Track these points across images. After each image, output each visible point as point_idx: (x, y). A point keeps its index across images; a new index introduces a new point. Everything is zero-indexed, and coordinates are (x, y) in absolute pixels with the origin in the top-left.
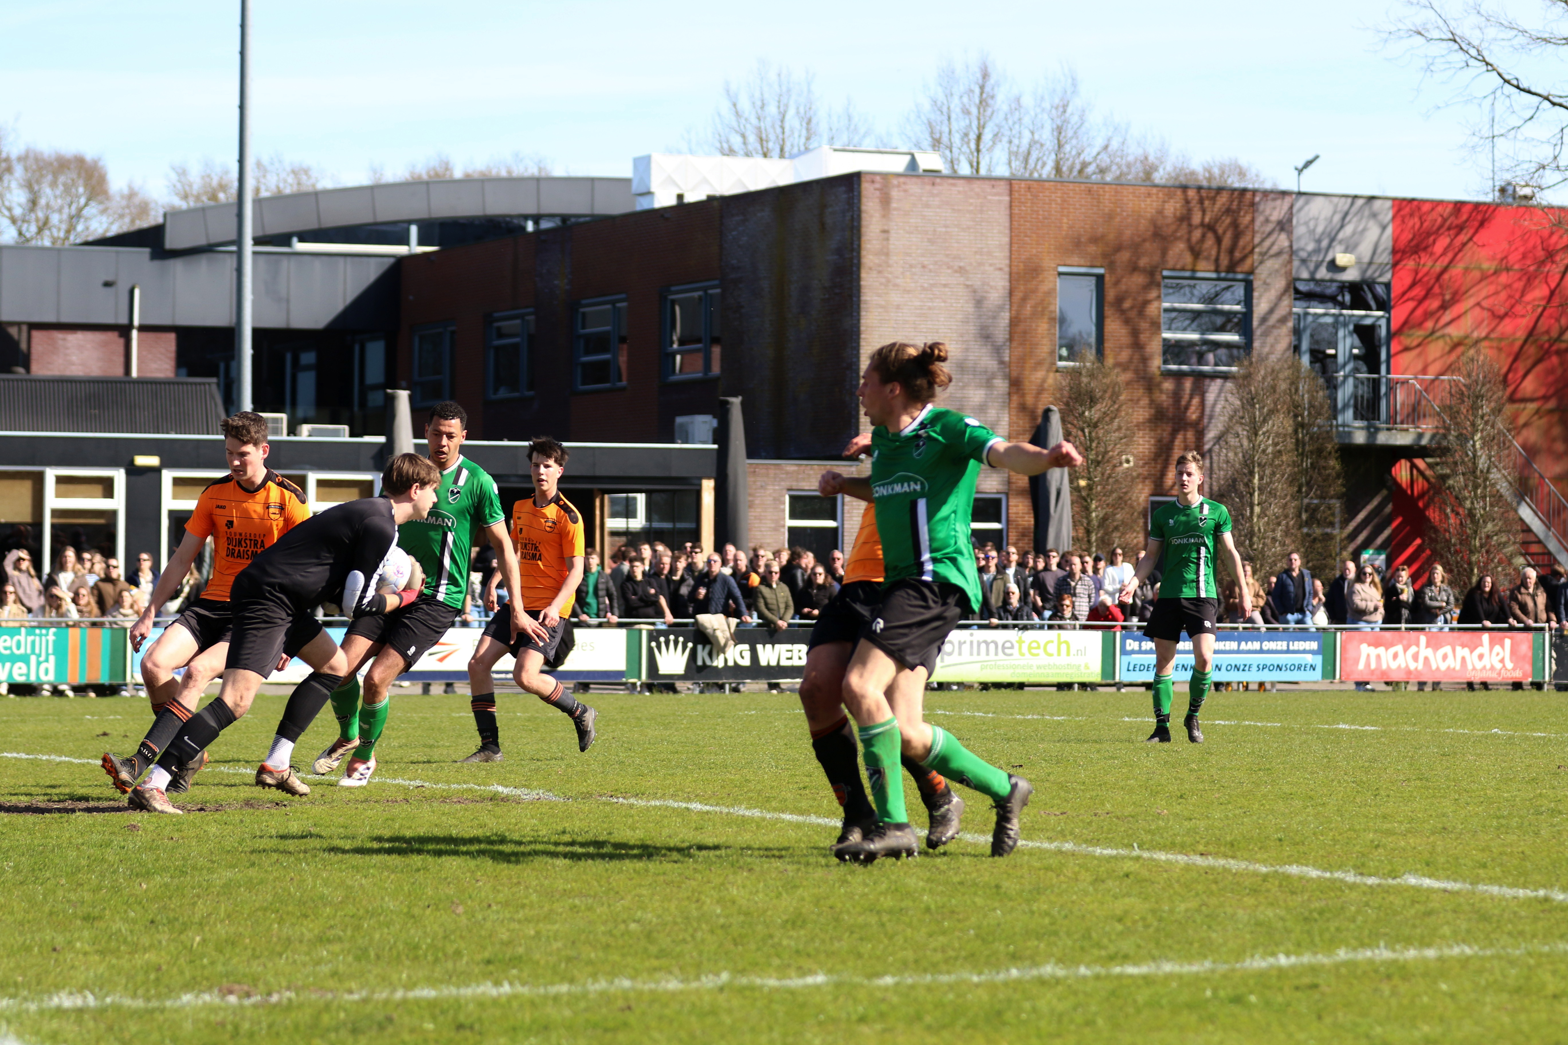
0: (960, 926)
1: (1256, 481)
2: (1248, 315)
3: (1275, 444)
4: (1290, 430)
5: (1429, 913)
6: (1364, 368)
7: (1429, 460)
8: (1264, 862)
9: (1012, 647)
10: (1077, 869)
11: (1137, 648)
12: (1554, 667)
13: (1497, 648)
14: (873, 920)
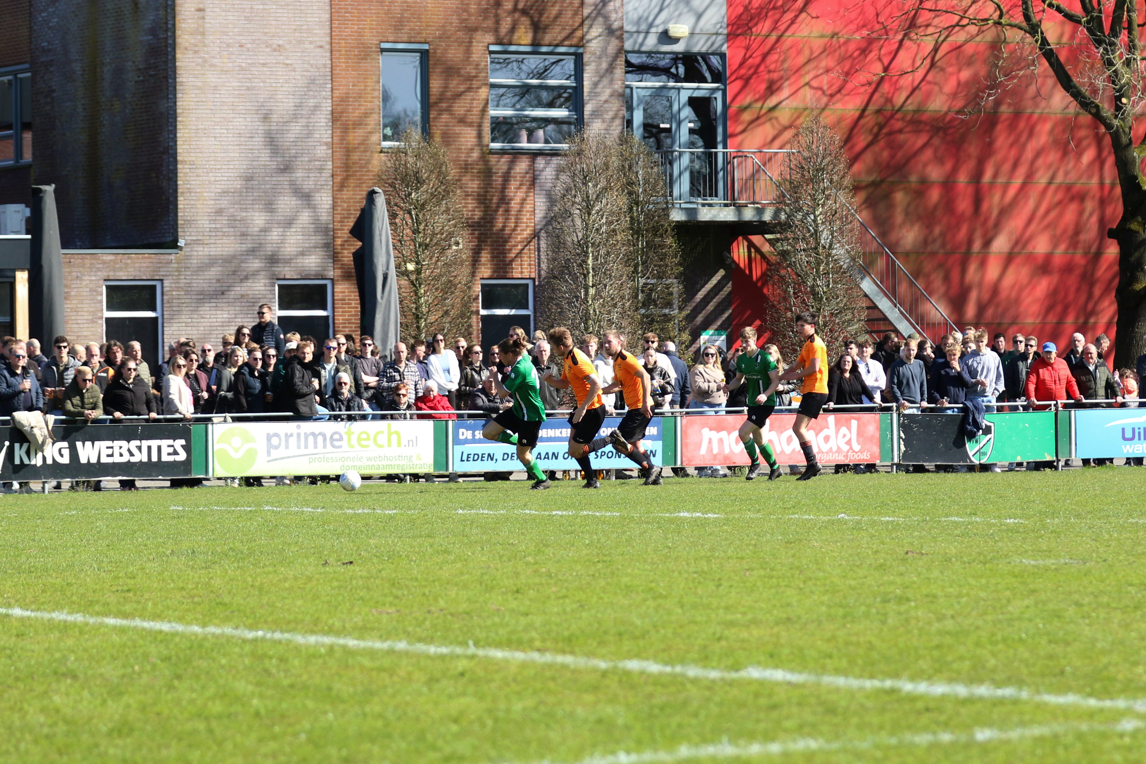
0: (290, 730)
1: (590, 262)
2: (578, 89)
3: (609, 223)
4: (625, 208)
5: (774, 707)
6: (700, 143)
7: (768, 236)
8: (603, 657)
9: (341, 439)
10: (410, 668)
11: (470, 437)
12: (903, 448)
13: (844, 430)
14: (201, 726)
